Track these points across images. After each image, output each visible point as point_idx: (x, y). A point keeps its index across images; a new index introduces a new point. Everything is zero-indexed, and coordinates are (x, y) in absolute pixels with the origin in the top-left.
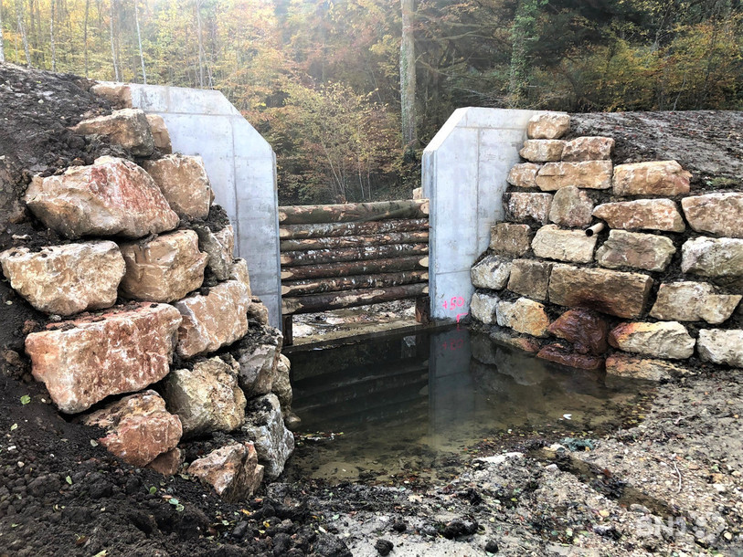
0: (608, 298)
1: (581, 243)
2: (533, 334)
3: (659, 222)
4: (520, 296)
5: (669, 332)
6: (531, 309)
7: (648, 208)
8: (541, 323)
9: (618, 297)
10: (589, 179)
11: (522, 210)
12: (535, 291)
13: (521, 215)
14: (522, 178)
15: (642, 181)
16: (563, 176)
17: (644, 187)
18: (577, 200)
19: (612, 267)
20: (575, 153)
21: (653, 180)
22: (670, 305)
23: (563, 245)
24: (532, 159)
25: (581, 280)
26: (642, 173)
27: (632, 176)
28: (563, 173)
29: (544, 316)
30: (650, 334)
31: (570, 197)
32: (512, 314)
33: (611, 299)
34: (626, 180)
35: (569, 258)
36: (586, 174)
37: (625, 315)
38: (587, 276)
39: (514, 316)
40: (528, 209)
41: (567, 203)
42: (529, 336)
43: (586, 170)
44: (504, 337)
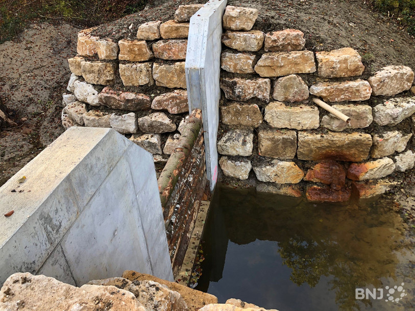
0: (346, 152)
1: (310, 116)
2: (293, 183)
3: (362, 96)
4: (273, 159)
5: (386, 165)
6: (289, 169)
7: (358, 89)
8: (299, 175)
9: (353, 151)
10: (301, 67)
11: (249, 94)
12: (285, 154)
13: (248, 97)
14: (238, 67)
15: (345, 69)
16: (281, 67)
17: (347, 73)
18: (300, 85)
19: (340, 131)
20: (281, 45)
21: (353, 68)
22: (384, 149)
23: (298, 119)
24: (241, 50)
25: (326, 144)
26: (344, 63)
27: (339, 66)
28: (282, 65)
29: (300, 171)
30: (376, 169)
31: (295, 83)
32: (274, 174)
33: (348, 153)
34: (333, 68)
35: (304, 128)
36: (299, 64)
37: (357, 160)
38: (330, 142)
39: (276, 175)
40: (255, 92)
41: (292, 88)
42: (290, 185)
43: (299, 61)
44: (271, 189)
